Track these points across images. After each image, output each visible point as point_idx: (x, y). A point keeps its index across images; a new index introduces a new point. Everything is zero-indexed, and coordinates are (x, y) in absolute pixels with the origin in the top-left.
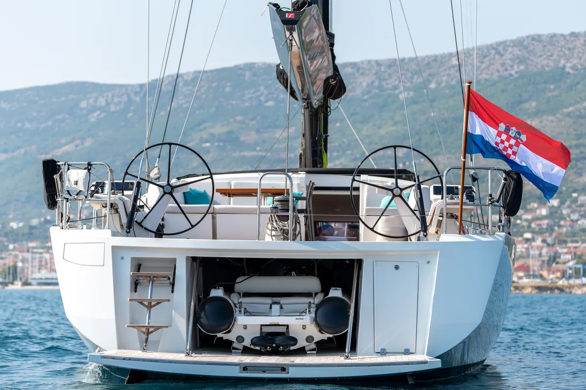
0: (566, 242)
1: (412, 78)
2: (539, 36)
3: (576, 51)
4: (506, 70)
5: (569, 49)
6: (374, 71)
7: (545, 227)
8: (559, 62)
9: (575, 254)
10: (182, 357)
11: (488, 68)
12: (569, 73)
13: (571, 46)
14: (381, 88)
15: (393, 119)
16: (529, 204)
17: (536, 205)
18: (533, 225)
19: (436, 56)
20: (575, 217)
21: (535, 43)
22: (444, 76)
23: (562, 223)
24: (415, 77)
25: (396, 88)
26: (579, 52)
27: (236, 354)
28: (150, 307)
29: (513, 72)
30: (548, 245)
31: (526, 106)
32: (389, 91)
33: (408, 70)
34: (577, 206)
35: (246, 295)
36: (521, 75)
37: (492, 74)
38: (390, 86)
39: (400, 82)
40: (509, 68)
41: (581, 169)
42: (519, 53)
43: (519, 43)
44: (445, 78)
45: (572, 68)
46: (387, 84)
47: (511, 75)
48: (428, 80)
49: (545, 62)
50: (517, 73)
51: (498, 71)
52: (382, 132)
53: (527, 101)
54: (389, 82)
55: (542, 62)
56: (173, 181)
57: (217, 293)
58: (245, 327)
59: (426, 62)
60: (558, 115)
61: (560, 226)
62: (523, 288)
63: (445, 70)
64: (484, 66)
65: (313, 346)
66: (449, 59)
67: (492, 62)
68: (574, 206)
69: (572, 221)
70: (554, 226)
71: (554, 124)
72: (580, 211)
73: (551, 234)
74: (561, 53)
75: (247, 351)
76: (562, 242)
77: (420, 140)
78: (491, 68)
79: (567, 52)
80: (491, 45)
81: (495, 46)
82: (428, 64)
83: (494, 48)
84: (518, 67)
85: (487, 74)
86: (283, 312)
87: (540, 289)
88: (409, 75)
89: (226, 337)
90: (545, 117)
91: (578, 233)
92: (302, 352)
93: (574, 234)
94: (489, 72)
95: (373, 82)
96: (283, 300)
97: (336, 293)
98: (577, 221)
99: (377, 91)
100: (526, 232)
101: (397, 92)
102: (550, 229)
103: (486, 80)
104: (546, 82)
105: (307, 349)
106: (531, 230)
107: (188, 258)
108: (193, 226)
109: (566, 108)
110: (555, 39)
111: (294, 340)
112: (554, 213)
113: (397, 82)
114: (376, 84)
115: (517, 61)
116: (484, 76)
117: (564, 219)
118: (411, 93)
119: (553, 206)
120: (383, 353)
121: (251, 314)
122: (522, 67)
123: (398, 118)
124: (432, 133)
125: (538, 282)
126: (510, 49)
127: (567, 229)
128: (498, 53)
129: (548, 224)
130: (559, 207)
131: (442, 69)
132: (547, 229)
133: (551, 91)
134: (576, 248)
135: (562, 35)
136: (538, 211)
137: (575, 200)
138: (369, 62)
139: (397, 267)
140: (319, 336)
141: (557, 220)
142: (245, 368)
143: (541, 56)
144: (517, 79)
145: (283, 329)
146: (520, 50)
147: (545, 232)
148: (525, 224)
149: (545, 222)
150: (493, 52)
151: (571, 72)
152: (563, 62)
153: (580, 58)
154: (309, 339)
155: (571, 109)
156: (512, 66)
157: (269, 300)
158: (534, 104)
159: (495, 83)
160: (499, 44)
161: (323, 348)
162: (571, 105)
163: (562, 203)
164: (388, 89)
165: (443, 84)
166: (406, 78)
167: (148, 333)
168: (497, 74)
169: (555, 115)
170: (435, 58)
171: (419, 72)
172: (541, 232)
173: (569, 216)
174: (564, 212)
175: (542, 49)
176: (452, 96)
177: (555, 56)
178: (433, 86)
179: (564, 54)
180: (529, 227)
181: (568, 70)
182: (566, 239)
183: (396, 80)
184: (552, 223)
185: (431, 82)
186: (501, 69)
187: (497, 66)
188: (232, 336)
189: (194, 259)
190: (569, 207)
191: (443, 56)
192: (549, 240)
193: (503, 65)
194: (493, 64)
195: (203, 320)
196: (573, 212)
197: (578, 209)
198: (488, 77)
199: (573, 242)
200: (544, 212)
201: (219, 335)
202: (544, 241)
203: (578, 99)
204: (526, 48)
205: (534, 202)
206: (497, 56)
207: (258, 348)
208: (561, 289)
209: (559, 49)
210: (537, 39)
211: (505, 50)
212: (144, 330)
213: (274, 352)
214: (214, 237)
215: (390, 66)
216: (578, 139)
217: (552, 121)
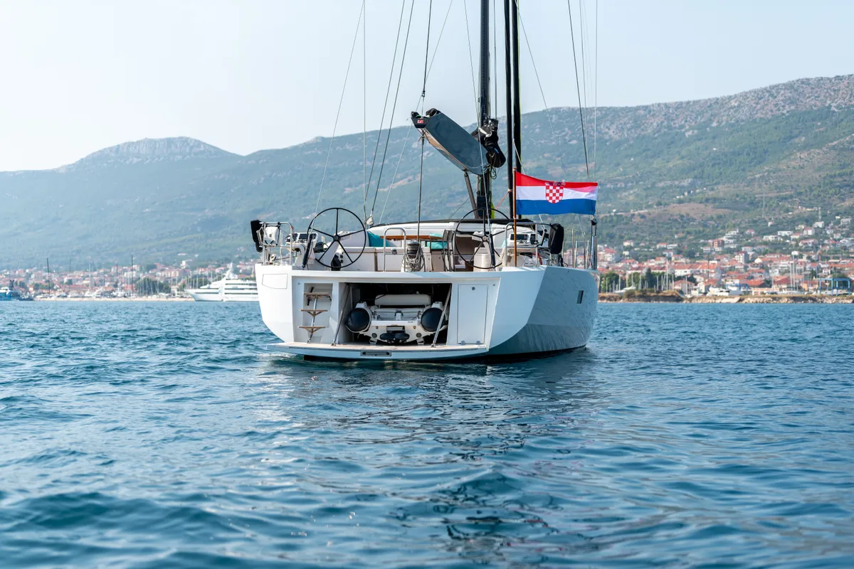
0: (828, 258)
1: (696, 118)
2: (808, 79)
3: (841, 92)
4: (779, 110)
5: (834, 91)
6: (663, 113)
7: (810, 245)
8: (826, 102)
9: (835, 269)
10: (329, 346)
11: (762, 108)
12: (834, 112)
13: (836, 88)
14: (669, 127)
15: (680, 154)
16: (798, 225)
17: (803, 227)
18: (800, 244)
19: (718, 99)
20: (837, 236)
21: (804, 85)
22: (724, 115)
23: (826, 242)
24: (699, 118)
25: (682, 127)
26: (843, 93)
27: (374, 345)
28: (314, 315)
29: (785, 112)
30: (813, 261)
31: (797, 140)
32: (677, 130)
33: (692, 112)
34: (840, 227)
35: (383, 307)
36: (792, 114)
37: (766, 114)
38: (677, 126)
39: (686, 121)
40: (781, 108)
41: (844, 195)
42: (790, 95)
43: (790, 86)
44: (725, 118)
45: (837, 107)
46: (675, 124)
47: (784, 114)
48: (710, 120)
49: (813, 102)
50: (788, 112)
51: (772, 111)
52: (671, 165)
53: (797, 136)
54: (676, 122)
55: (809, 102)
56: (340, 233)
57: (361, 306)
58: (377, 327)
59: (709, 104)
60: (824, 149)
61: (823, 245)
62: (780, 298)
63: (725, 111)
64: (759, 106)
65: (422, 340)
66: (729, 101)
67: (766, 103)
68: (837, 227)
69: (835, 240)
70: (819, 244)
71: (821, 156)
72: (842, 231)
73: (815, 252)
74: (828, 94)
75: (379, 343)
76: (824, 258)
77: (703, 171)
78: (766, 108)
79: (832, 93)
80: (765, 89)
81: (768, 89)
82: (711, 106)
83: (768, 91)
84: (790, 107)
85: (762, 113)
86: (403, 318)
87: (795, 299)
88: (694, 115)
89: (366, 334)
90: (812, 150)
91: (839, 251)
92: (414, 343)
93: (836, 252)
94: (764, 112)
95: (662, 122)
96: (403, 310)
97: (437, 305)
98: (839, 240)
99: (666, 130)
100: (794, 250)
101: (683, 130)
102: (815, 247)
103: (761, 118)
104: (813, 120)
105: (418, 341)
106: (798, 248)
107: (340, 284)
108: (353, 262)
109: (832, 142)
110: (821, 82)
111: (408, 336)
112: (819, 234)
113: (683, 122)
114: (665, 123)
115: (789, 102)
116: (759, 115)
117: (828, 238)
118: (696, 132)
119: (818, 227)
120: (463, 343)
121: (382, 319)
122: (793, 107)
123: (684, 153)
124: (713, 165)
125: (796, 293)
126: (782, 92)
127: (830, 248)
128: (772, 95)
129: (813, 243)
130: (824, 228)
131: (722, 110)
132: (812, 247)
133: (818, 127)
134: (836, 263)
135: (828, 79)
136: (805, 232)
137: (839, 222)
138: (659, 105)
139: (473, 289)
140: (425, 333)
141: (821, 240)
142: (364, 353)
143: (809, 97)
144: (787, 118)
145: (401, 329)
146: (791, 93)
147: (810, 250)
148: (793, 243)
149: (811, 241)
150: (767, 94)
151: (836, 110)
152: (829, 102)
153: (844, 99)
154: (419, 335)
155: (835, 143)
156: (783, 106)
157: (394, 310)
158: (803, 139)
159: (769, 121)
160: (773, 87)
161: (428, 340)
162: (835, 139)
163: (826, 225)
164: (675, 128)
165: (724, 123)
166: (691, 118)
167: (312, 332)
168: (770, 113)
169: (821, 148)
170: (717, 101)
171: (701, 113)
172: (807, 250)
173: (833, 237)
174: (828, 232)
175: (810, 91)
176: (732, 133)
177: (822, 97)
178: (714, 124)
179: (830, 95)
180: (797, 245)
181: (833, 109)
182: (829, 256)
183: (682, 120)
184: (817, 242)
185: (713, 121)
186: (774, 109)
187: (771, 106)
188: (369, 334)
189: (348, 284)
190: (832, 228)
191: (723, 99)
192: (813, 257)
193: (776, 105)
194: (767, 105)
195: (350, 324)
196: (836, 232)
197: (841, 229)
198: (762, 116)
199: (834, 258)
200: (810, 232)
201: (361, 333)
202: (809, 258)
203: (842, 134)
204: (796, 90)
205: (802, 224)
206: (770, 98)
207: (386, 341)
208: (814, 300)
209: (825, 91)
210: (805, 82)
211: (778, 93)
212: (310, 329)
213: (397, 344)
214: (376, 270)
215: (677, 108)
216: (842, 169)
217: (819, 154)
